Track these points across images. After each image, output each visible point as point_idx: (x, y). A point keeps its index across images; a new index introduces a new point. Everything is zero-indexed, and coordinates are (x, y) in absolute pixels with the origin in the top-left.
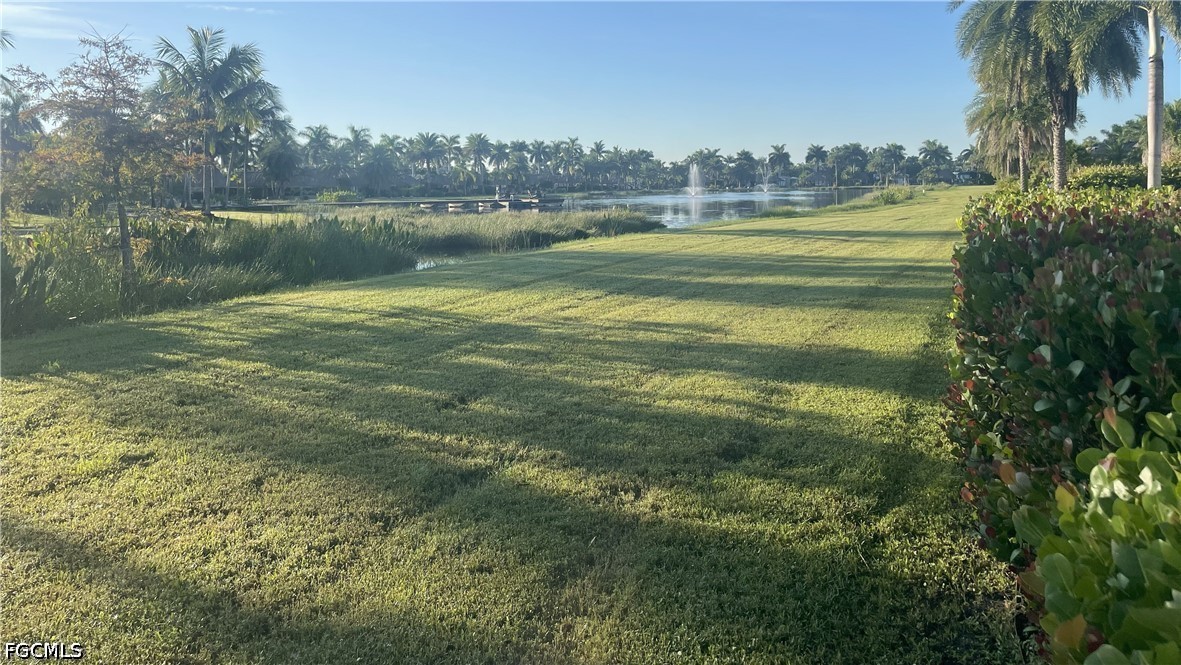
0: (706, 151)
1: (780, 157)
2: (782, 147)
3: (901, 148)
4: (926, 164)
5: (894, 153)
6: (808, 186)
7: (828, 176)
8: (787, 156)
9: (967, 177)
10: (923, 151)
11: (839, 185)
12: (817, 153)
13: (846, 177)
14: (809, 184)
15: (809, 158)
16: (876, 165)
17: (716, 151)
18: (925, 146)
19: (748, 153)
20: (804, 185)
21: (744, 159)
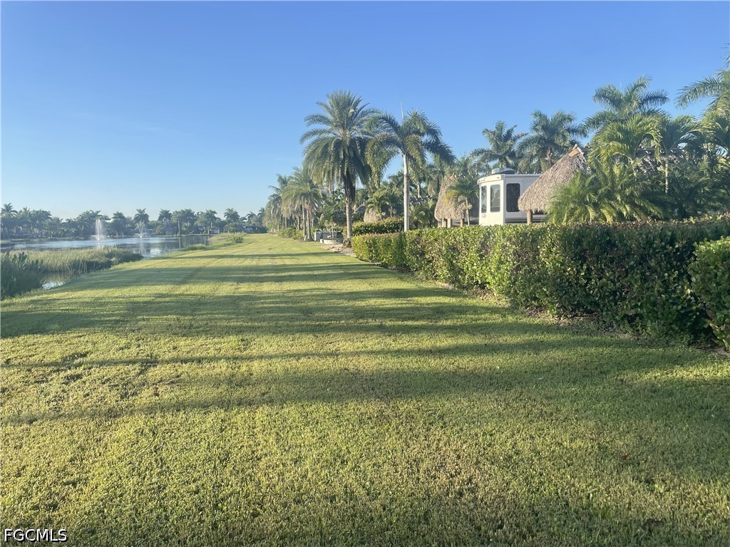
0: (91, 212)
1: (142, 217)
2: (144, 210)
3: (215, 212)
4: (229, 222)
5: (211, 215)
6: (162, 234)
7: (174, 229)
8: (146, 216)
9: (251, 229)
10: (227, 214)
11: (181, 234)
12: (165, 215)
13: (185, 229)
14: (163, 233)
15: (161, 218)
16: (201, 223)
17: (98, 212)
18: (227, 211)
19: (121, 213)
20: (160, 234)
21: (119, 217)
